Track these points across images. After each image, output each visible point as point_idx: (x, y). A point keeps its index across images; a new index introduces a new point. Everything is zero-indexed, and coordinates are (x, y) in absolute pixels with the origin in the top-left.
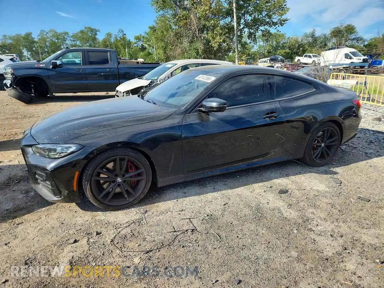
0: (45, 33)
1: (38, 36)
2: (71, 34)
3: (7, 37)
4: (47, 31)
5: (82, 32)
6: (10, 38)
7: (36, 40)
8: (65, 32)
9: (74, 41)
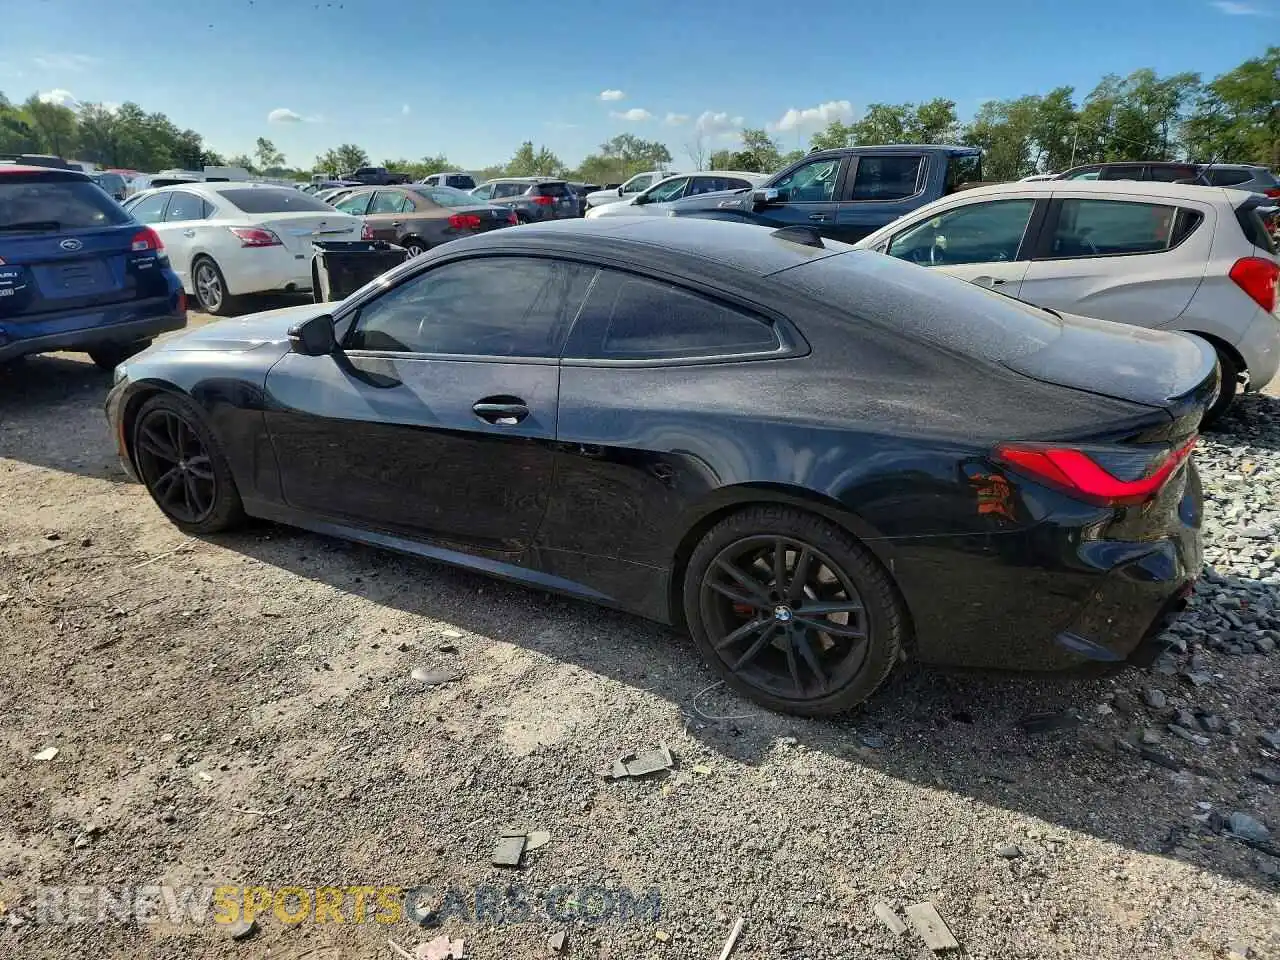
0: (1115, 86)
1: (1091, 95)
2: (1207, 80)
3: (995, 108)
4: (1125, 77)
5: (1251, 68)
6: (1003, 110)
7: (1079, 110)
8: (1186, 75)
9: (1212, 103)
